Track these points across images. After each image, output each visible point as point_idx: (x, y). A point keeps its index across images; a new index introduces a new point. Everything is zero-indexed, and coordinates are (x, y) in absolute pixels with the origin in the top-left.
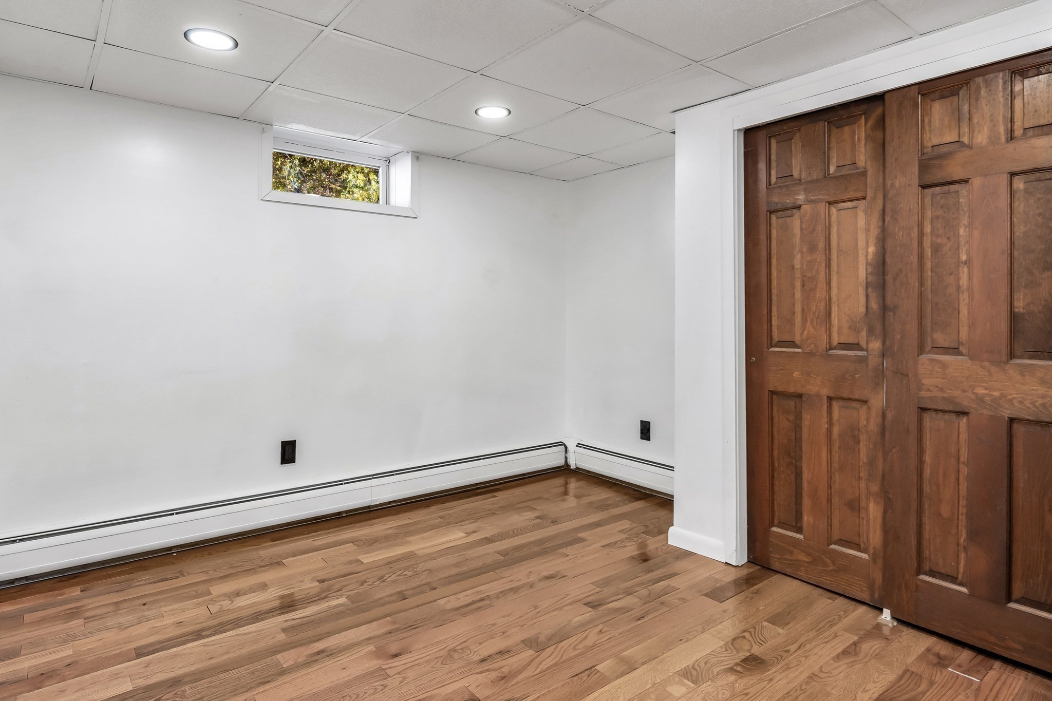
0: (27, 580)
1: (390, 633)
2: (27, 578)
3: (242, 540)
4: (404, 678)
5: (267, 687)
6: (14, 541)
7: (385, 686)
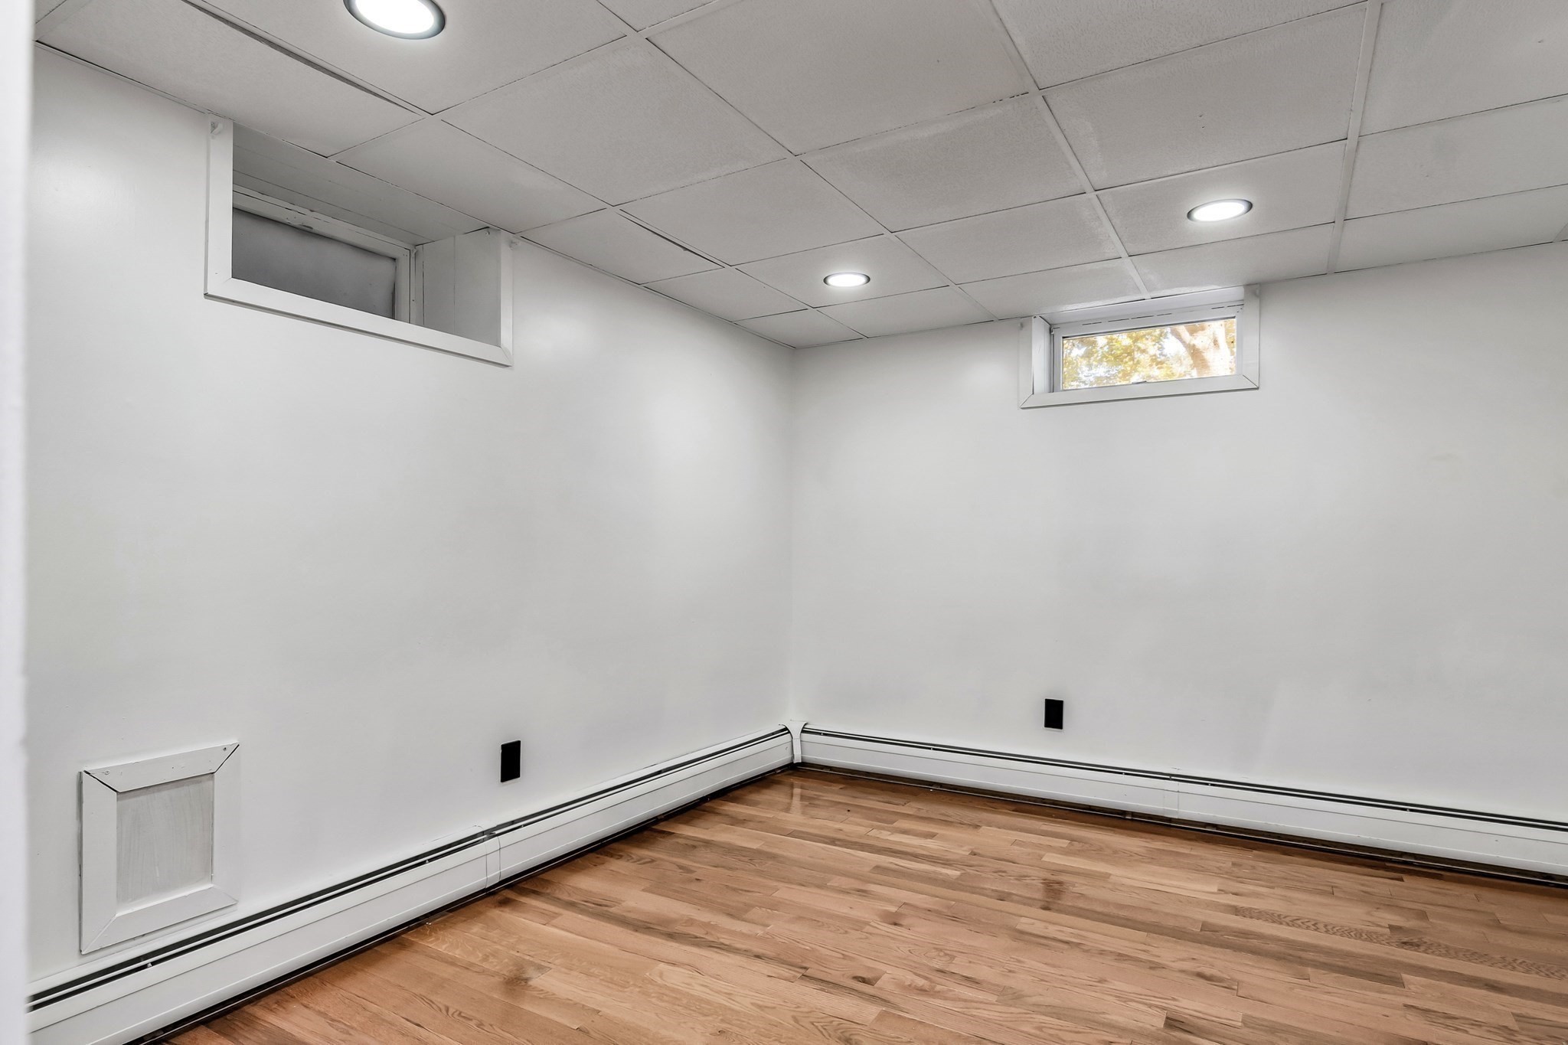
0: (831, 770)
1: (929, 910)
2: (831, 768)
3: (991, 800)
4: (867, 938)
5: (803, 888)
6: (820, 734)
7: (846, 932)
